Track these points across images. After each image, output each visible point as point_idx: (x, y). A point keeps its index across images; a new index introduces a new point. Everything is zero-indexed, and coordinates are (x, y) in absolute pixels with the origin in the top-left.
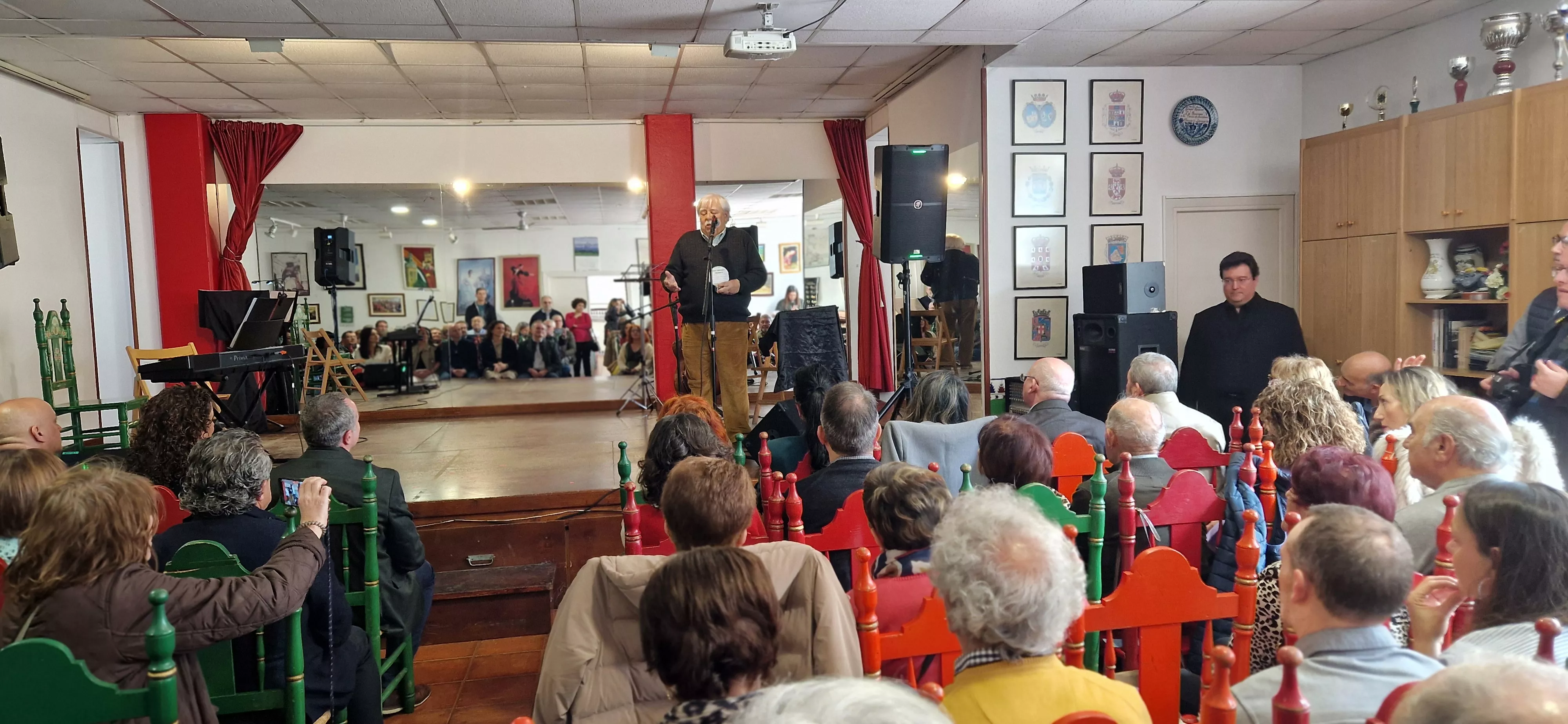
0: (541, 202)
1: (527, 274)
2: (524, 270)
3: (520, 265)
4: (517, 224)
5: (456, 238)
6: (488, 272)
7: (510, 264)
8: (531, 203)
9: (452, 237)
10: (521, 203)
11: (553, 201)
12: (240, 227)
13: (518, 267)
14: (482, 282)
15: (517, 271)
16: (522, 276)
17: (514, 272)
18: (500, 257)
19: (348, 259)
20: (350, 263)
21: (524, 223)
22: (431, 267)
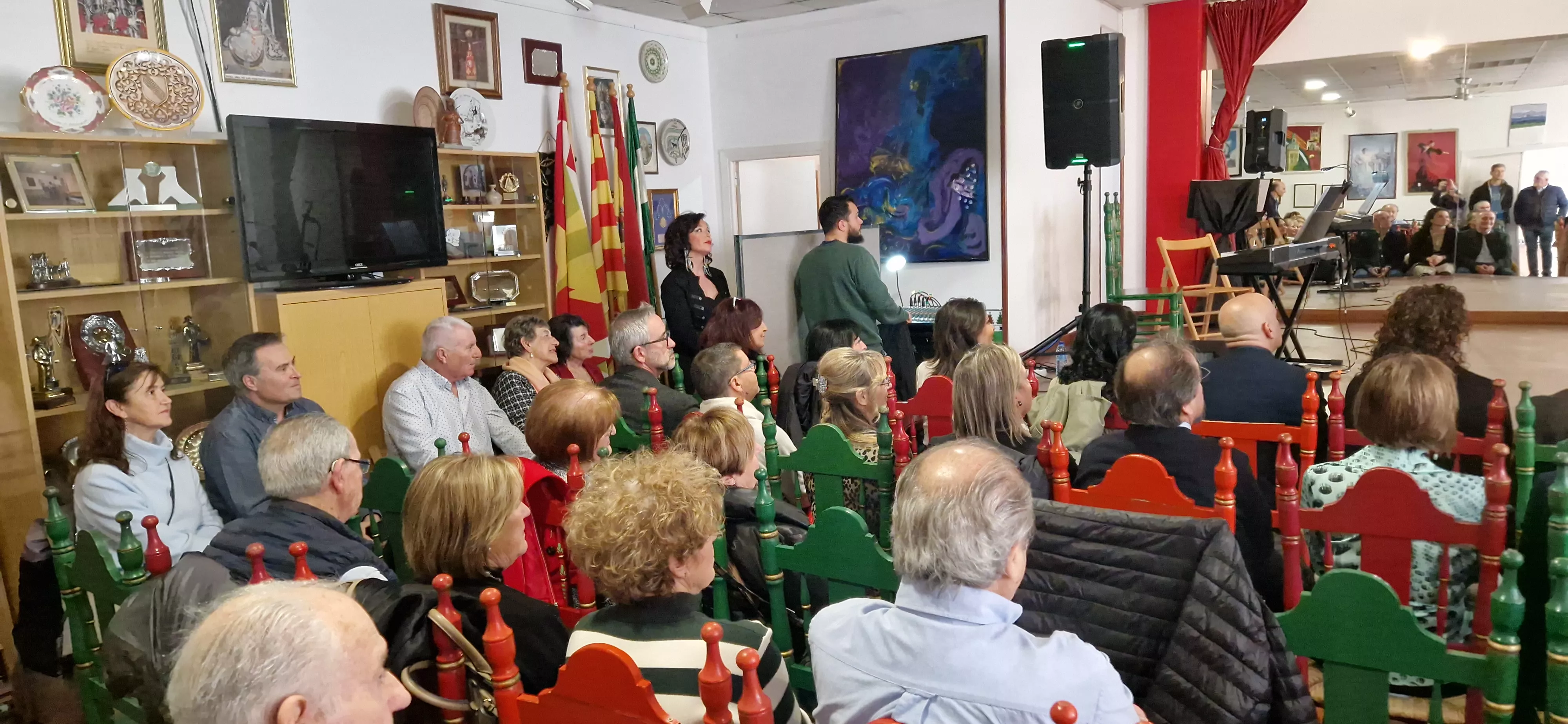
1: (1439, 152)
2: (1436, 148)
3: (1431, 142)
5: (1354, 112)
6: (1387, 150)
7: (1417, 140)
9: (1350, 111)
12: (1229, 112)
13: (1428, 145)
14: (1380, 160)
15: (1427, 148)
16: (1433, 154)
17: (1423, 149)
18: (1403, 133)
21: (1464, 90)
22: (1316, 147)
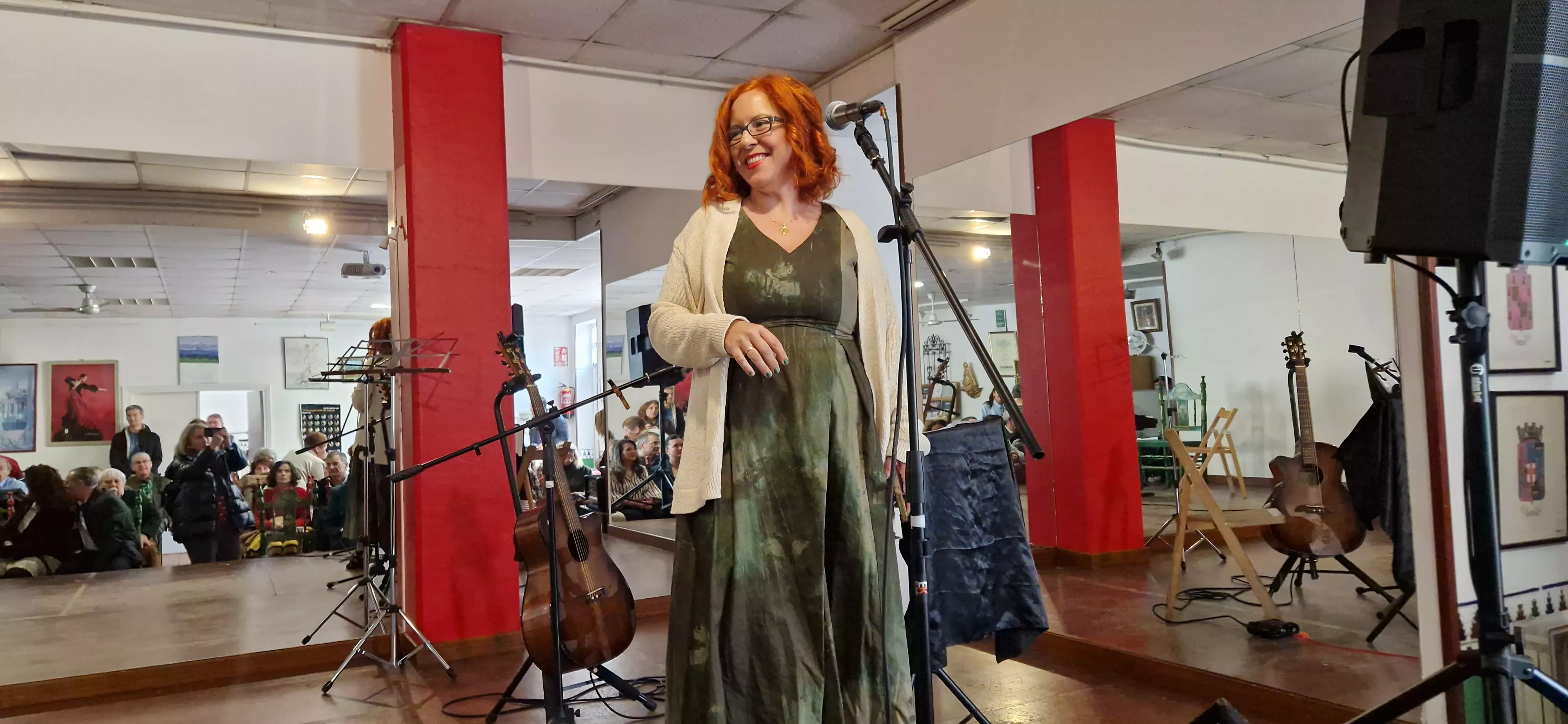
0: (127, 263)
1: (94, 388)
2: (90, 383)
3: (83, 376)
4: (78, 304)
6: (24, 385)
7: (65, 373)
8: (107, 262)
10: (86, 262)
11: (150, 263)
13: (79, 380)
14: (12, 401)
15: (77, 384)
16: (86, 393)
17: (72, 385)
21: (91, 302)
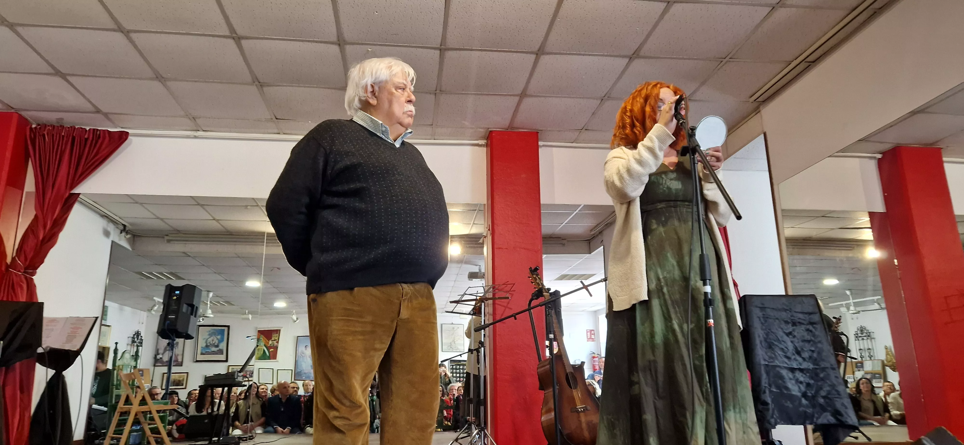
5: (297, 318)
9: (294, 318)
12: (36, 237)
19: (192, 314)
20: (192, 317)
22: (276, 344)
